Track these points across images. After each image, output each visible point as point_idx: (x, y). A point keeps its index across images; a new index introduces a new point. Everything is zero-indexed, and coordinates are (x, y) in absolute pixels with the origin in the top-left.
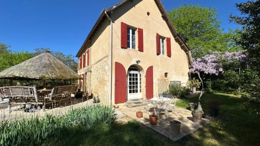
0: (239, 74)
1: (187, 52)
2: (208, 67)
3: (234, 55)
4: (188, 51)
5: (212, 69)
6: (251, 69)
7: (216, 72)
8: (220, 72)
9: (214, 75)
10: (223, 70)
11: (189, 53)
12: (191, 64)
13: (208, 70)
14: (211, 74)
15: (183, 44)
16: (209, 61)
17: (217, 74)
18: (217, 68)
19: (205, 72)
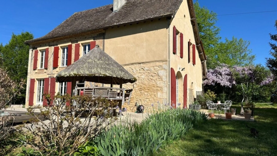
0: (247, 87)
1: (203, 62)
2: (223, 80)
3: (244, 70)
4: (204, 60)
5: (226, 81)
6: (255, 83)
7: (230, 85)
8: (233, 85)
9: (228, 87)
10: (236, 83)
11: (204, 63)
12: (206, 75)
13: (223, 82)
14: (226, 86)
15: (202, 52)
16: (223, 73)
17: (230, 87)
18: (230, 81)
19: (221, 84)
